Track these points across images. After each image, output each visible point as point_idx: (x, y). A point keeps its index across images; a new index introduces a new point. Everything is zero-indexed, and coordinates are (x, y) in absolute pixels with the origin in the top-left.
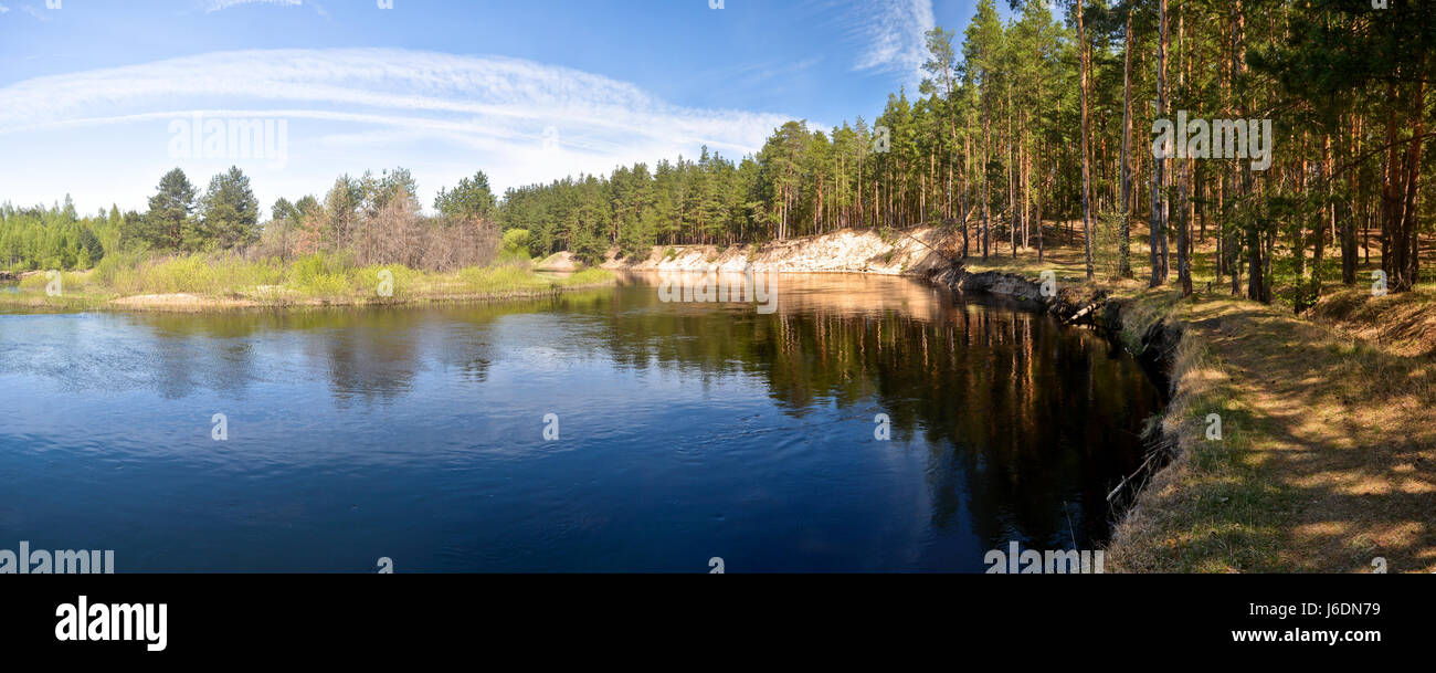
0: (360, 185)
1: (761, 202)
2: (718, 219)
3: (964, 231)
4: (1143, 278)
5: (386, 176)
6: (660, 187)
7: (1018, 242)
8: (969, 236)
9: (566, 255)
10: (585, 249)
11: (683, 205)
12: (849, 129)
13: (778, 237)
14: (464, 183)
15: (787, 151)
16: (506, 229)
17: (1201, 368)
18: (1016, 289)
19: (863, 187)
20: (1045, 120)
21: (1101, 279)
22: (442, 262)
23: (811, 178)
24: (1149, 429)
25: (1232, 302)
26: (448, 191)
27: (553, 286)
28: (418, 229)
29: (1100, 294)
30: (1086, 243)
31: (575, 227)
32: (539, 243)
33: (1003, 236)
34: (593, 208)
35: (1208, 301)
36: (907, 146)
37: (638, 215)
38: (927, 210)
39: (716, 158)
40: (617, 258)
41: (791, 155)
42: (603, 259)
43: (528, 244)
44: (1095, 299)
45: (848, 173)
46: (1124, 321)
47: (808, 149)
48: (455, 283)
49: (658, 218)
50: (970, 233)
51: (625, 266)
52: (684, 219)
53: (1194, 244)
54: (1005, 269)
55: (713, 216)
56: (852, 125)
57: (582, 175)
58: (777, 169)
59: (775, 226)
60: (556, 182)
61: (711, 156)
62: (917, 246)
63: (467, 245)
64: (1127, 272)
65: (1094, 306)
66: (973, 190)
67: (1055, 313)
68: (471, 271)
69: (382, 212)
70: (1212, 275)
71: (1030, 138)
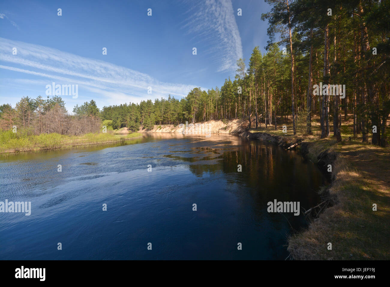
0: (35, 101)
1: (187, 112)
2: (174, 117)
3: (249, 120)
4: (317, 135)
5: (49, 99)
6: (156, 107)
7: (268, 123)
8: (251, 121)
9: (126, 128)
10: (132, 127)
11: (163, 112)
12: (213, 90)
13: (192, 122)
14: (86, 104)
15: (195, 96)
16: (103, 120)
17: (347, 170)
18: (267, 138)
19: (218, 108)
20: (277, 83)
21: (299, 135)
22: (78, 132)
23: (202, 105)
24: (322, 191)
25: (364, 145)
26: (79, 106)
27: (121, 139)
28: (66, 120)
29: (299, 140)
30: (294, 123)
31: (128, 120)
32: (116, 125)
33: (262, 121)
34: (135, 114)
35: (350, 145)
36: (231, 94)
37: (149, 116)
38: (238, 113)
39: (173, 98)
40: (143, 129)
41: (196, 98)
42: (138, 130)
43: (112, 125)
44: (297, 142)
45: (213, 103)
46: (309, 151)
47: (201, 96)
48: (83, 139)
49: (155, 117)
50: (251, 120)
51: (146, 131)
52: (164, 117)
53: (341, 122)
54: (264, 131)
55: (172, 116)
56: (214, 89)
57: (130, 103)
58: (192, 102)
59: (191, 119)
60: (121, 105)
61: (172, 98)
62: (234, 125)
63: (88, 125)
64: (310, 133)
65: (297, 144)
66: (252, 107)
67: (282, 146)
68: (89, 135)
69: (47, 113)
70: (351, 134)
71: (272, 89)
